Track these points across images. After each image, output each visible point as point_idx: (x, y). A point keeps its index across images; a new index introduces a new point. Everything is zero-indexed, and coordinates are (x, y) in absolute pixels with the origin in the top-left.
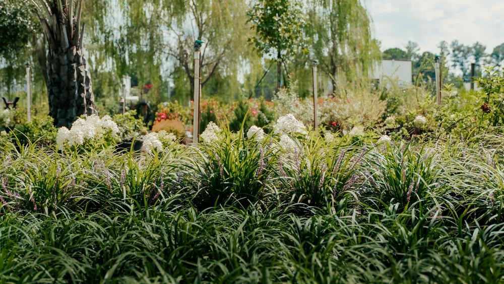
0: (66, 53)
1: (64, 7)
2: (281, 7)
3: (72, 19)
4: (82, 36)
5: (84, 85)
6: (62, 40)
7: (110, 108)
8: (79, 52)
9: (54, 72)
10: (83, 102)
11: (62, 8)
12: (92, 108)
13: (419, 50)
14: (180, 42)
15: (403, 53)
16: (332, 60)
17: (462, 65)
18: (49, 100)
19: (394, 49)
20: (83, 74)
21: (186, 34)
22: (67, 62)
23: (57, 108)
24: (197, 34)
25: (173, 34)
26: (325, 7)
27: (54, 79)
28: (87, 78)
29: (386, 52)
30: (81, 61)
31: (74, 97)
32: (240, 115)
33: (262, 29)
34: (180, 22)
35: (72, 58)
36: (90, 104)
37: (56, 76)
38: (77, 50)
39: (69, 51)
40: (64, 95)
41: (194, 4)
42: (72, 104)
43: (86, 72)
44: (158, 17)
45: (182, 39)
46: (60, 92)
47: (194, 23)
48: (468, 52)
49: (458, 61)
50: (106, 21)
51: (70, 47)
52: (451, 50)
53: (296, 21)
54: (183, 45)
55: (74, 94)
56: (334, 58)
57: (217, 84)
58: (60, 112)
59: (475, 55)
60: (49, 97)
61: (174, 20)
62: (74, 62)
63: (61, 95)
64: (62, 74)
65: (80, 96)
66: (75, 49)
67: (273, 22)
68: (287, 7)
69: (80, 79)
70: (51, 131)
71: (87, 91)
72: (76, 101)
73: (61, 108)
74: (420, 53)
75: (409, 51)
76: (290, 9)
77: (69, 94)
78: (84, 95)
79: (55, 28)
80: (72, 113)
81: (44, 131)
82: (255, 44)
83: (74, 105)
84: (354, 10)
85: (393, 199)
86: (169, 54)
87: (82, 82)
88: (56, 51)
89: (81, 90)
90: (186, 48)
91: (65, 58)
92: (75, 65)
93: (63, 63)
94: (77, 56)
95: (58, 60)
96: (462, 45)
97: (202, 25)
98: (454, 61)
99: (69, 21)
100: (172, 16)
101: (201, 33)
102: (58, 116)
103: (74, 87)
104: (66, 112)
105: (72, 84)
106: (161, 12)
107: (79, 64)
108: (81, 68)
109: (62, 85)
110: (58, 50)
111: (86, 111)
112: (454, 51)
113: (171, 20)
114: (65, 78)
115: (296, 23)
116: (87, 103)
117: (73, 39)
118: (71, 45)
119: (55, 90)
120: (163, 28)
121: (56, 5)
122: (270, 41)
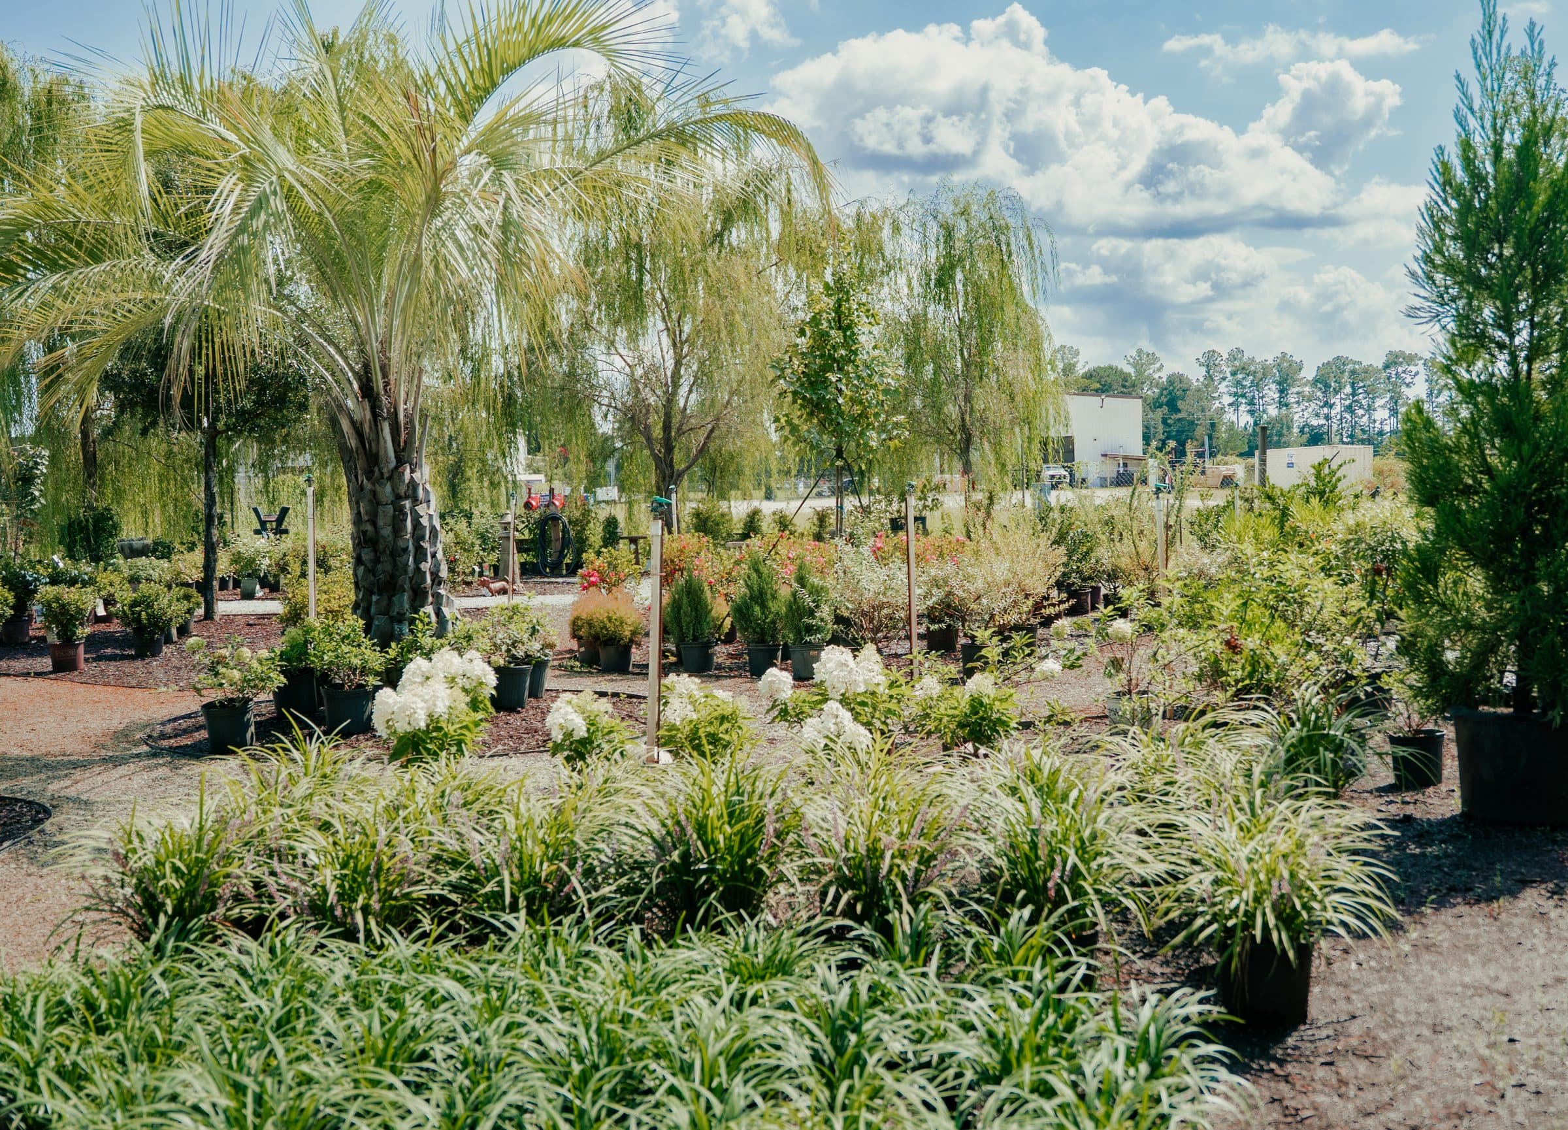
0: (390, 478)
1: (387, 384)
2: (843, 352)
3: (402, 407)
4: (421, 443)
5: (426, 545)
6: (382, 453)
7: (481, 530)
8: (416, 476)
9: (365, 518)
10: (424, 581)
11: (381, 386)
12: (442, 592)
13: (1160, 369)
14: (635, 381)
15: (1125, 377)
16: (963, 420)
17: (1251, 403)
18: (355, 575)
19: (1105, 369)
20: (424, 521)
21: (647, 363)
22: (391, 498)
23: (372, 593)
24: (670, 364)
25: (619, 362)
26: (948, 307)
27: (365, 533)
28: (433, 528)
29: (1089, 376)
30: (421, 494)
31: (406, 572)
32: (756, 587)
33: (804, 398)
34: (633, 338)
35: (403, 489)
36: (439, 584)
37: (369, 528)
38: (412, 471)
39: (396, 473)
40: (385, 566)
41: (664, 299)
42: (402, 587)
43: (431, 516)
44: (587, 326)
45: (639, 371)
46: (377, 561)
47: (666, 341)
48: (1265, 376)
49: (1243, 396)
50: (476, 334)
51: (396, 468)
52: (1228, 371)
53: (876, 379)
54: (641, 386)
55: (407, 564)
56: (967, 417)
57: (714, 470)
58: (377, 602)
59: (1279, 383)
60: (355, 570)
61: (622, 333)
62: (407, 498)
63: (379, 567)
64: (381, 523)
65: (418, 569)
66: (408, 470)
67: (825, 383)
68: (855, 353)
69: (418, 532)
70: (359, 646)
71: (434, 556)
72: (411, 579)
73: (380, 594)
74: (1163, 376)
75: (1139, 373)
76: (862, 357)
77: (395, 564)
78: (425, 566)
79: (367, 427)
80: (401, 604)
81: (345, 648)
82: (788, 429)
83: (407, 587)
84: (1010, 312)
85: (1022, 893)
86: (609, 406)
87: (423, 538)
88: (369, 474)
89: (420, 554)
90: (646, 393)
91: (388, 488)
92: (407, 504)
93: (384, 500)
94: (413, 485)
95: (374, 493)
96: (1253, 359)
97: (682, 343)
98: (1236, 394)
99: (396, 413)
100: (616, 323)
101: (678, 364)
102: (373, 610)
103: (406, 550)
104: (390, 603)
105: (401, 544)
106: (593, 313)
107: (416, 501)
108: (421, 509)
109: (381, 547)
110: (372, 472)
111: (430, 599)
112: (1234, 374)
113: (615, 335)
114: (387, 532)
115: (874, 386)
116: (433, 581)
117: (404, 450)
118: (400, 461)
119: (367, 555)
120: (598, 349)
121: (369, 380)
122: (821, 423)
